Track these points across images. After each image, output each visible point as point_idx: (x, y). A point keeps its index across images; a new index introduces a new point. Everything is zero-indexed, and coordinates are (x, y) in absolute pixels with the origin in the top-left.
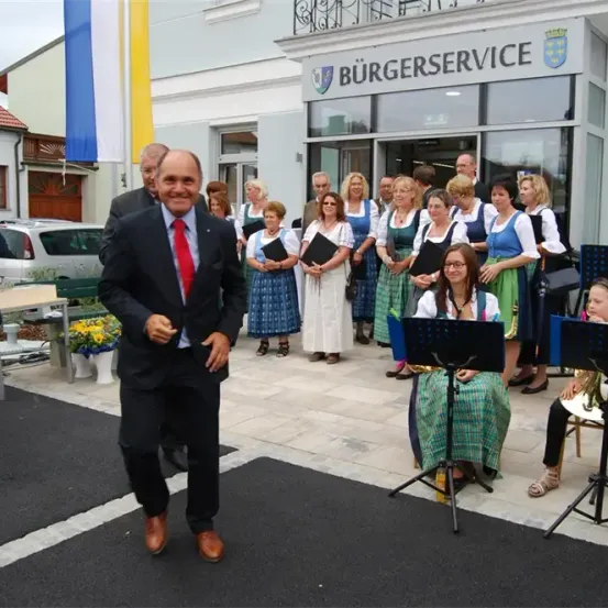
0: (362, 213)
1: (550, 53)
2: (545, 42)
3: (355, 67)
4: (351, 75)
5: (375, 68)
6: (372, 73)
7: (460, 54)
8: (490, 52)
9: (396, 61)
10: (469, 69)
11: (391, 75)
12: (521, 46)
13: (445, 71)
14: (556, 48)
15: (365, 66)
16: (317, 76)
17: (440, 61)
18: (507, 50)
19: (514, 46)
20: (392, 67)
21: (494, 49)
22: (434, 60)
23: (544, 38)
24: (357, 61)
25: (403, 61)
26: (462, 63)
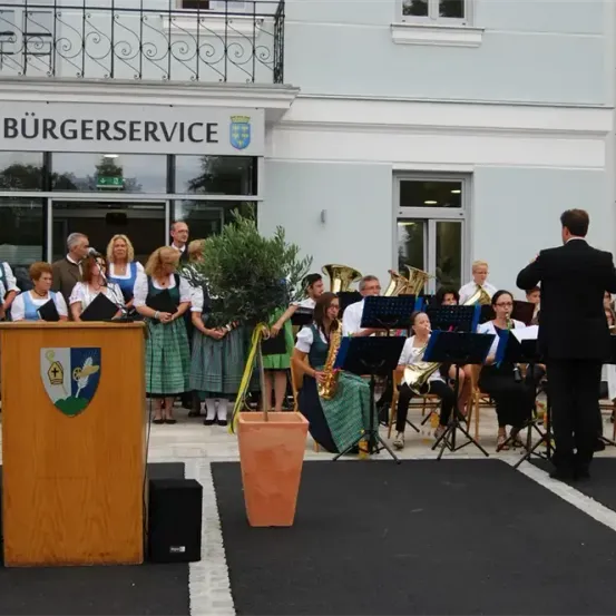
0: (128, 276)
1: (236, 136)
2: (231, 125)
3: (24, 121)
4: (19, 127)
5: (49, 125)
6: (45, 130)
7: (147, 124)
8: (178, 127)
9: (74, 121)
10: (157, 140)
11: (71, 135)
12: (209, 125)
13: (132, 139)
14: (241, 132)
15: (36, 121)
17: (126, 128)
18: (195, 128)
19: (201, 124)
20: (69, 126)
21: (182, 125)
22: (119, 126)
23: (229, 121)
24: (27, 114)
25: (84, 123)
26: (150, 133)
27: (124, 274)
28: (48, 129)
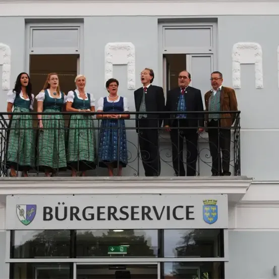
1: (207, 214)
2: (204, 207)
3: (57, 208)
4: (53, 213)
5: (75, 211)
6: (72, 214)
7: (143, 208)
8: (166, 209)
9: (92, 208)
10: (150, 218)
11: (90, 217)
12: (188, 208)
13: (133, 218)
14: (211, 211)
15: (66, 208)
16: (22, 212)
17: (129, 211)
18: (177, 210)
19: (182, 207)
20: (88, 211)
21: (168, 208)
22: (124, 210)
23: (202, 204)
24: (59, 203)
25: (99, 208)
26: (145, 215)
28: (73, 213)
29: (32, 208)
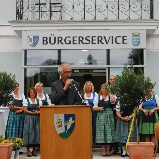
0: (92, 98)
1: (134, 41)
2: (132, 37)
3: (50, 38)
4: (48, 40)
5: (60, 39)
7: (98, 37)
8: (111, 38)
9: (70, 37)
11: (68, 42)
12: (123, 37)
14: (136, 39)
15: (55, 38)
17: (90, 39)
18: (118, 38)
19: (120, 37)
20: (68, 39)
21: (112, 37)
22: (88, 38)
23: (132, 35)
24: (51, 35)
25: (73, 37)
26: (100, 41)
27: (90, 97)
28: (59, 40)
29: (36, 38)
